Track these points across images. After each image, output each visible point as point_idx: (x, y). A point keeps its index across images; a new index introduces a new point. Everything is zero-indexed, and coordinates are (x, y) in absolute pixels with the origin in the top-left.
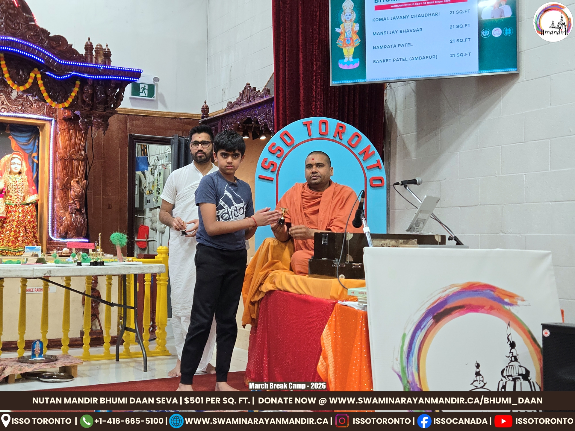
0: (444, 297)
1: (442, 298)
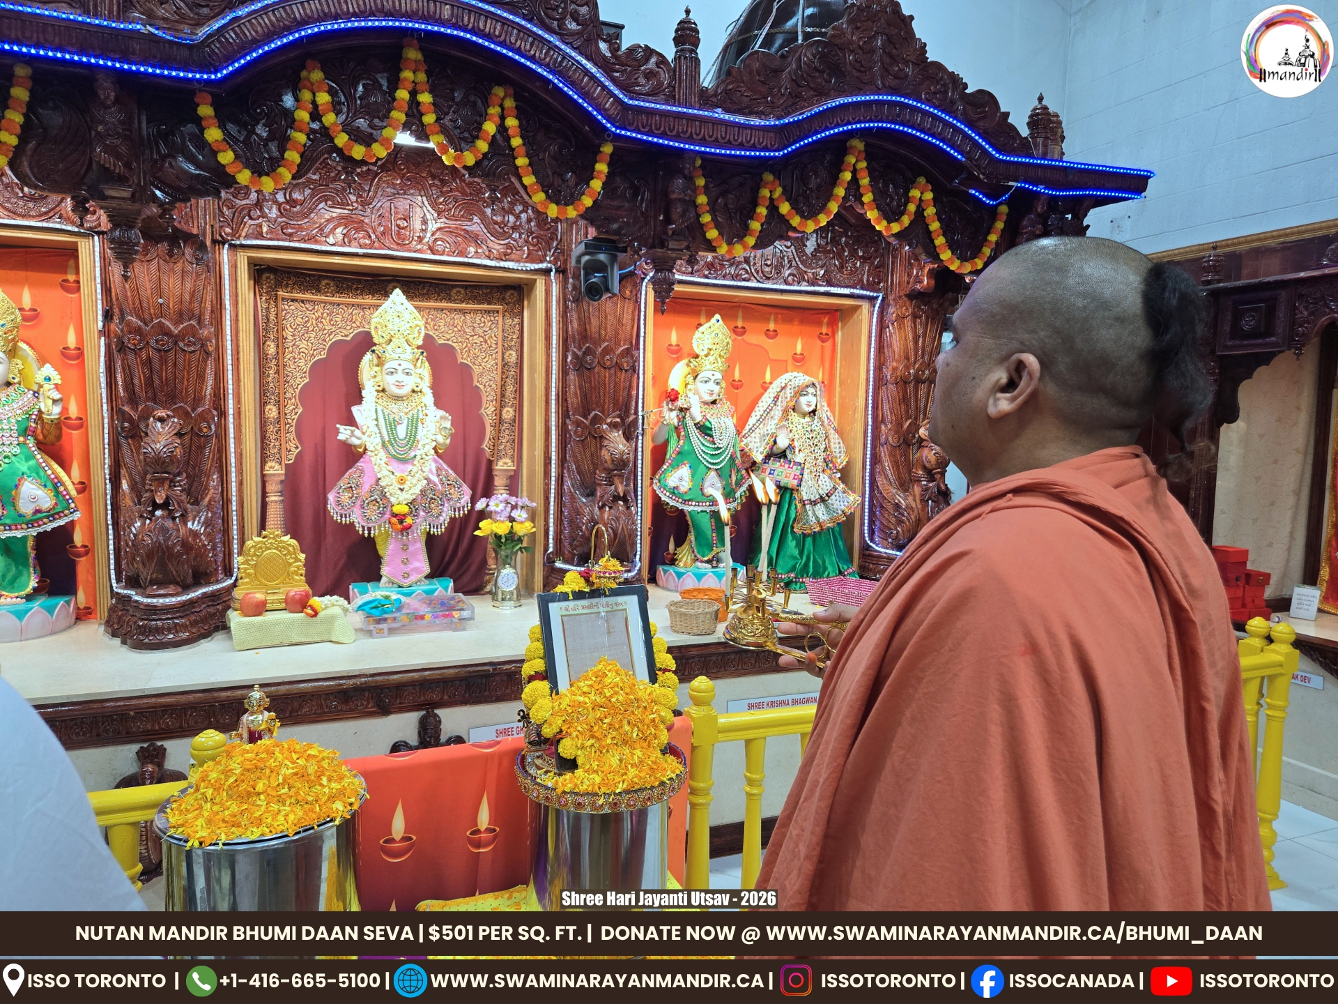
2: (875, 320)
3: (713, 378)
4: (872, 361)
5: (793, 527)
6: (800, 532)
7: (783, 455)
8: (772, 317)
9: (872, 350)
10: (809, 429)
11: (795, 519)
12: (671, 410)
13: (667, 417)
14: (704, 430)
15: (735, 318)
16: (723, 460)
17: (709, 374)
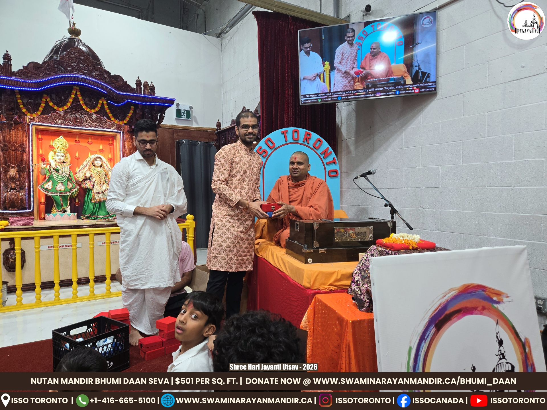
0: (444, 302)
1: (443, 304)
2: (121, 139)
3: (60, 155)
4: (121, 151)
5: (91, 201)
6: (94, 202)
7: (89, 179)
8: (90, 138)
9: (121, 148)
10: (98, 171)
11: (92, 198)
12: (43, 164)
13: (42, 166)
14: (57, 170)
15: (76, 138)
16: (64, 180)
17: (59, 154)
